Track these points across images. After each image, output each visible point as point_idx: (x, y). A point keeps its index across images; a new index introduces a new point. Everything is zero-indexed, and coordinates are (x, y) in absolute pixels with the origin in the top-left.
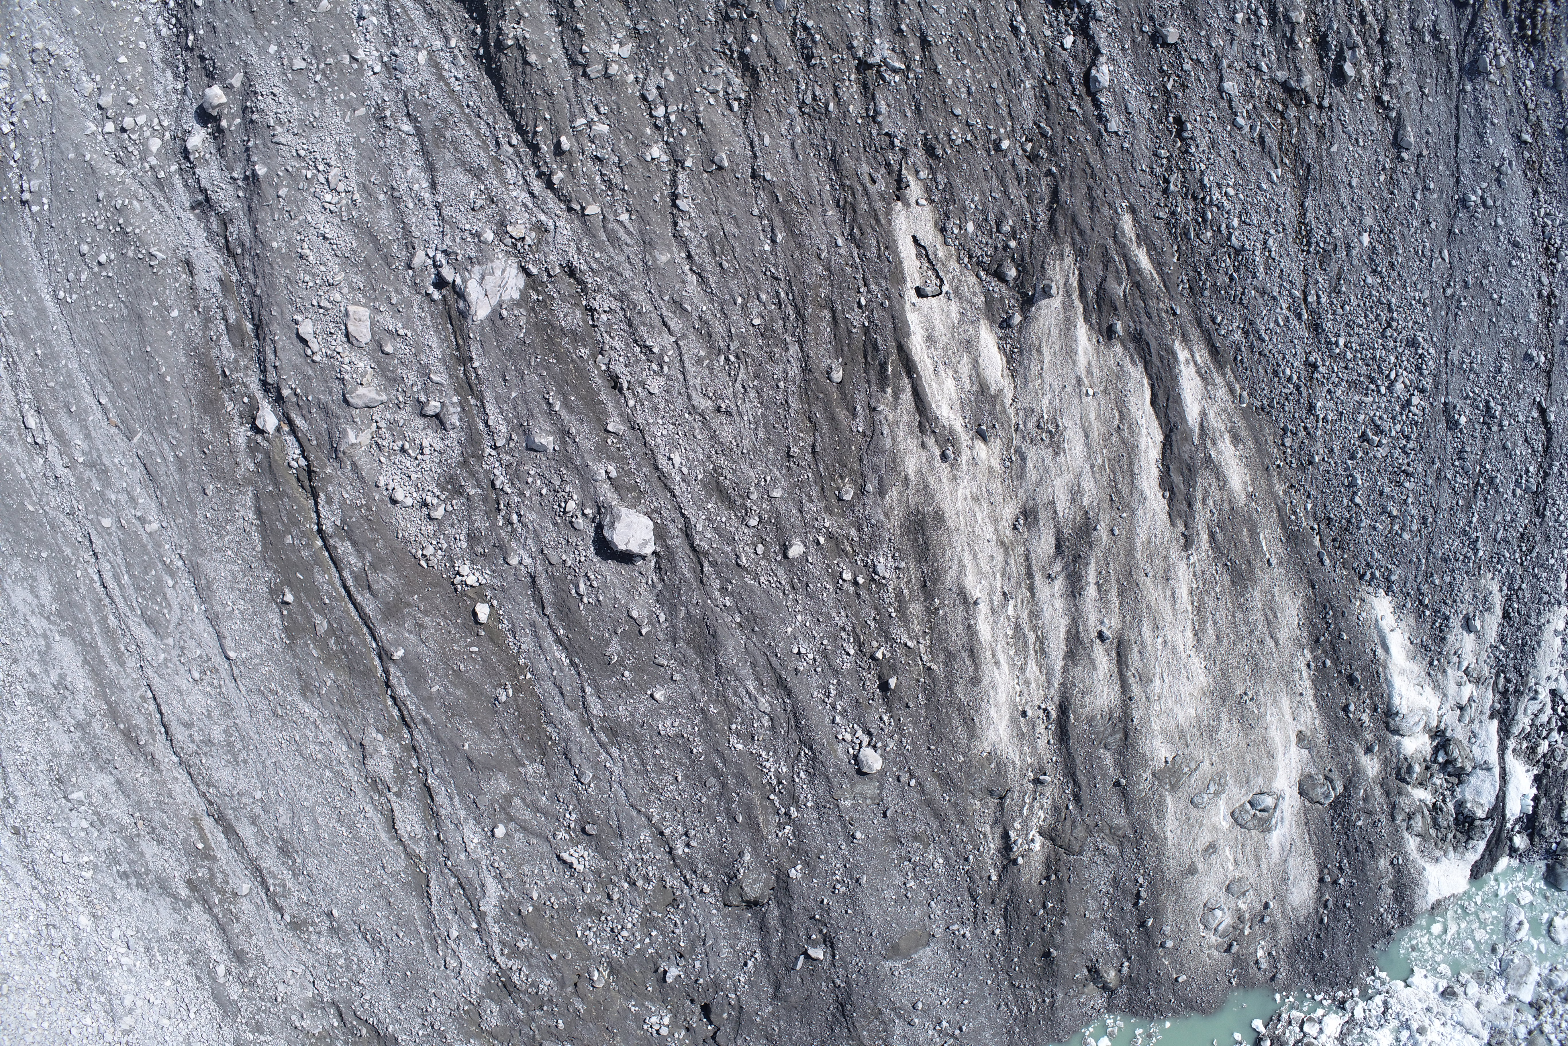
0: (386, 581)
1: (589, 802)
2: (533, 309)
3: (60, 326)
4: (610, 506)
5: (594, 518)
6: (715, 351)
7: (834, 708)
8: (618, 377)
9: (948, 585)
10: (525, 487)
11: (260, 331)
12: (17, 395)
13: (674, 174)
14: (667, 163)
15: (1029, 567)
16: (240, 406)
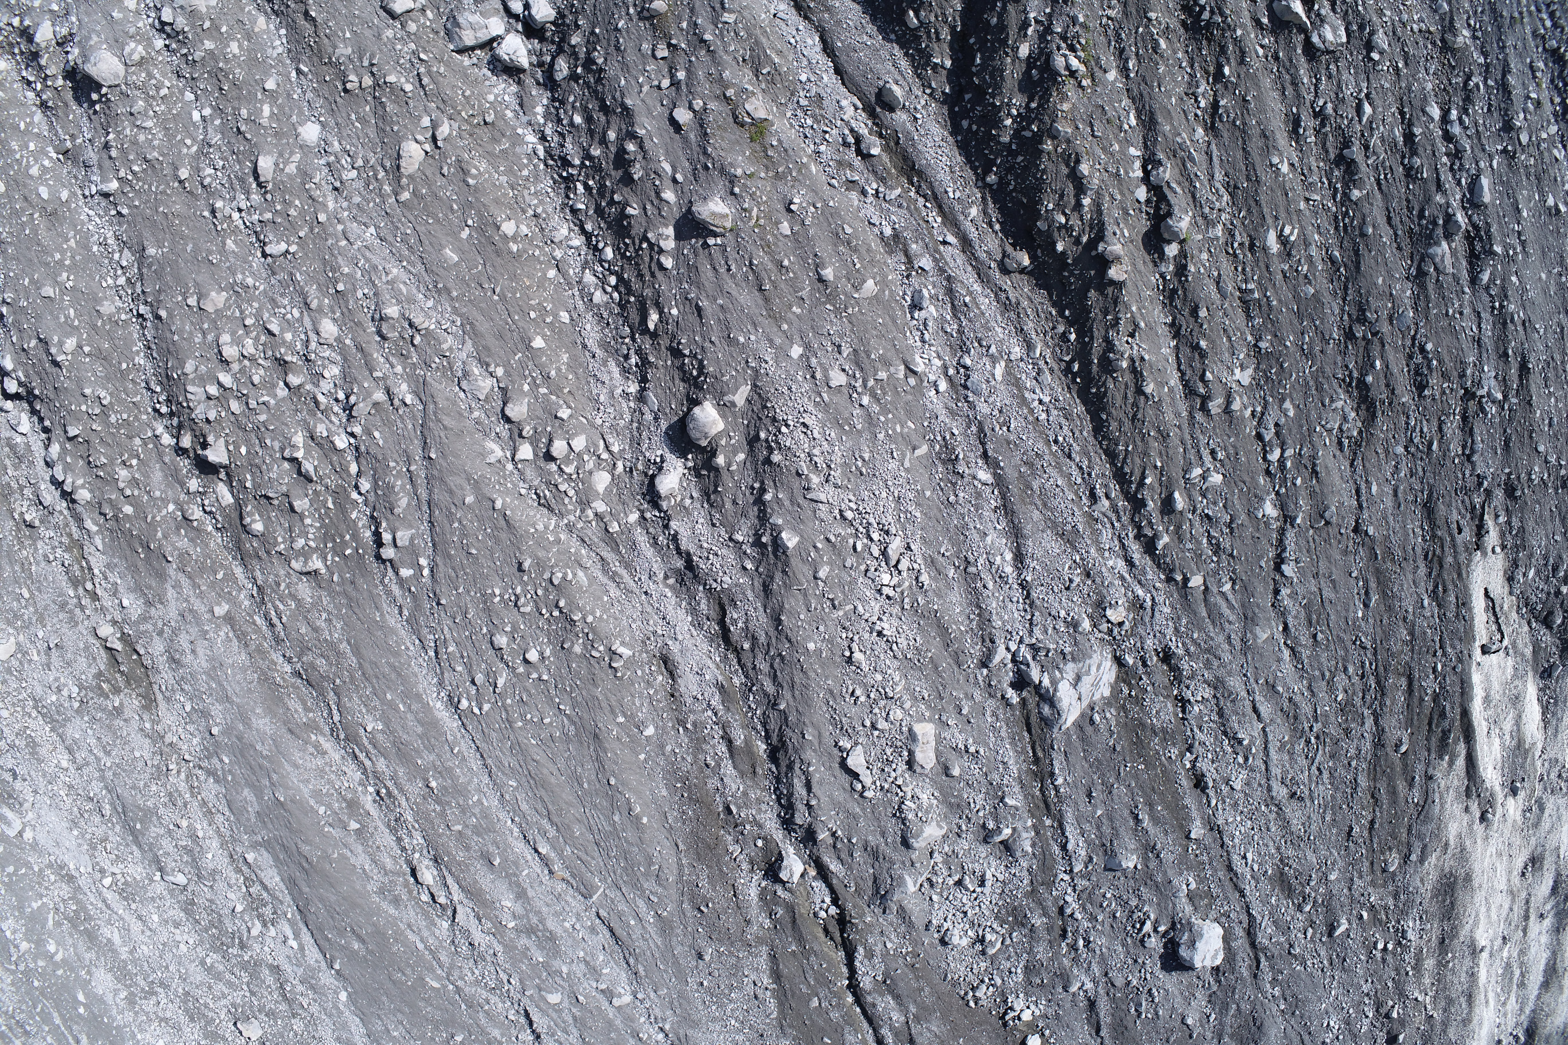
2: (1123, 707)
3: (464, 747)
4: (1189, 923)
5: (1166, 932)
6: (1298, 733)
8: (1203, 775)
9: (1462, 939)
10: (1098, 910)
11: (781, 755)
12: (399, 840)
13: (1282, 532)
14: (1277, 519)
15: (1527, 911)
16: (751, 850)
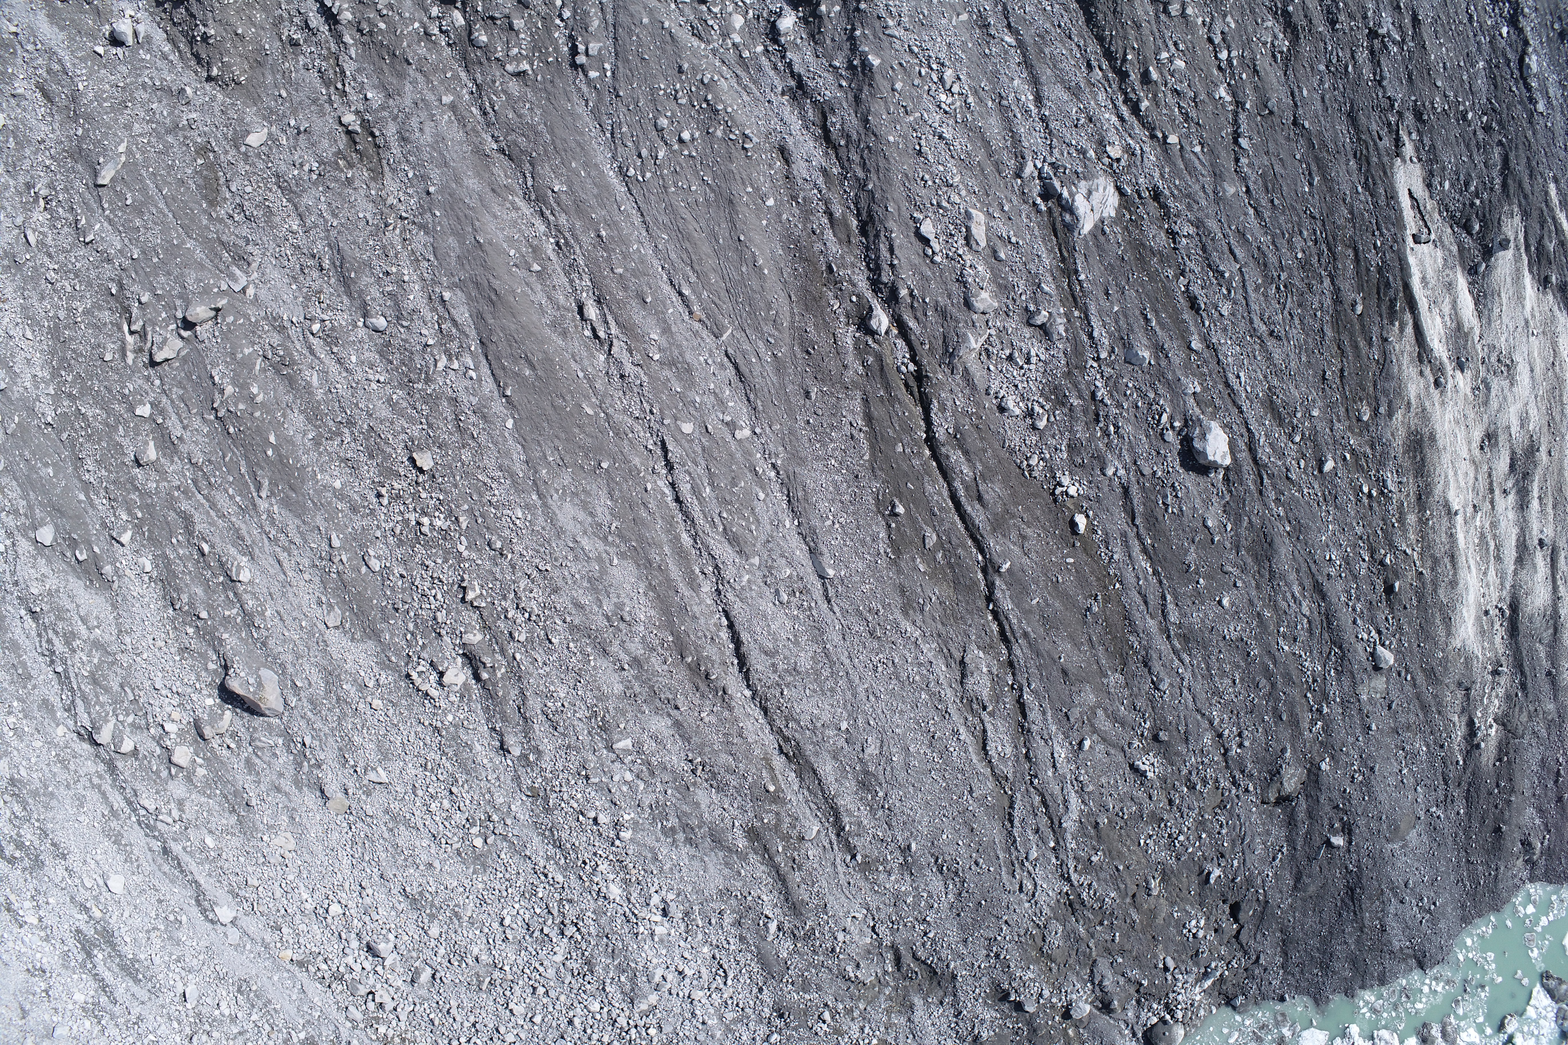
0: (995, 491)
1: (1163, 708)
2: (1127, 228)
3: (628, 206)
4: (1199, 419)
5: (1181, 430)
6: (1269, 279)
7: (1354, 610)
8: (1196, 298)
9: (1437, 498)
10: (1123, 399)
11: (869, 228)
12: (571, 281)
13: (1236, 114)
14: (1231, 103)
15: (1491, 483)
16: (847, 305)
